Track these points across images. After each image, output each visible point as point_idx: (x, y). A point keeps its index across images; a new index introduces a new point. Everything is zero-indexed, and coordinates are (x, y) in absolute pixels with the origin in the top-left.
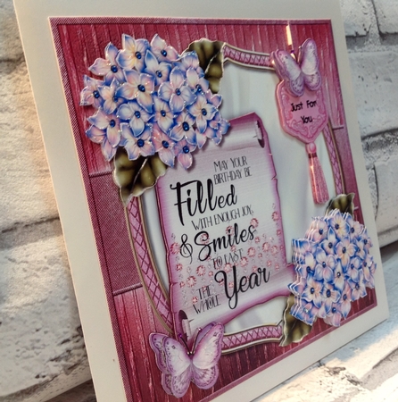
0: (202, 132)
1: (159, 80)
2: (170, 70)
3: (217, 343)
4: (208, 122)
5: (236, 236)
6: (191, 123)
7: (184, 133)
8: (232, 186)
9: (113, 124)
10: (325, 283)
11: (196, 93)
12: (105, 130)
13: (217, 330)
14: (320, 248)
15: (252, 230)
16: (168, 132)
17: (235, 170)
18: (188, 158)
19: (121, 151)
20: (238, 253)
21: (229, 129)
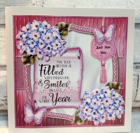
0: (55, 51)
1: (42, 34)
2: (47, 31)
3: (43, 113)
4: (58, 48)
5: (60, 85)
6: (51, 48)
7: (48, 50)
8: (62, 69)
11: (55, 39)
12: (21, 46)
13: (44, 109)
14: (95, 97)
15: (67, 84)
16: (42, 49)
17: (65, 64)
18: (48, 58)
19: (25, 52)
20: (60, 90)
21: (66, 52)
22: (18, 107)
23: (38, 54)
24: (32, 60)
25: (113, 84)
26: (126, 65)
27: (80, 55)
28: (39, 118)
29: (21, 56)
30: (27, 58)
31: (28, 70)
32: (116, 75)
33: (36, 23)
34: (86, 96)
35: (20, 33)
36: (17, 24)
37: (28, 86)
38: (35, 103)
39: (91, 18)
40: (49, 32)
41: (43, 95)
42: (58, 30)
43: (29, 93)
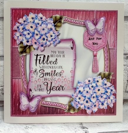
0: (49, 41)
1: (38, 25)
3: (38, 101)
4: (52, 39)
5: (54, 74)
6: (46, 38)
7: (43, 41)
8: (56, 59)
9: (21, 35)
10: (86, 98)
11: (50, 30)
12: (18, 37)
13: (39, 97)
14: (87, 86)
15: (61, 73)
16: (37, 40)
17: (59, 54)
18: (43, 48)
19: (21, 43)
20: (54, 79)
21: (60, 42)
22: (14, 95)
23: (33, 44)
24: (28, 50)
25: (104, 74)
26: (116, 56)
27: (73, 46)
28: (34, 106)
29: (17, 47)
30: (23, 48)
31: (24, 59)
32: (107, 65)
33: (32, 15)
34: (79, 85)
35: (18, 25)
36: (14, 16)
37: (24, 75)
38: (31, 92)
39: (83, 11)
40: (44, 24)
41: (38, 83)
42: (52, 22)
43: (25, 82)
